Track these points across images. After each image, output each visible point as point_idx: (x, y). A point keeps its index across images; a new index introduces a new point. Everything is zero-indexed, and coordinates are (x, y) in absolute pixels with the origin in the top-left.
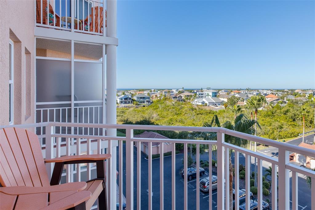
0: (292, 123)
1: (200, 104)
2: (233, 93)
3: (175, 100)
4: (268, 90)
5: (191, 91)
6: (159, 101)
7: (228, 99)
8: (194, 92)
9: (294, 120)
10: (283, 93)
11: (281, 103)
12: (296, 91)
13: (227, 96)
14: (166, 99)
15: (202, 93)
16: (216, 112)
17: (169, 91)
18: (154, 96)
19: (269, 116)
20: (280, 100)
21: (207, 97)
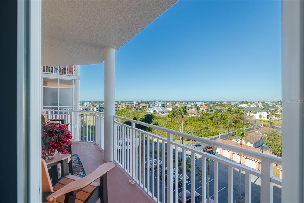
0: (216, 126)
1: (153, 112)
2: (176, 104)
3: (135, 109)
4: (203, 102)
5: (146, 103)
6: (123, 110)
7: (173, 108)
8: (149, 104)
9: (218, 124)
10: (214, 104)
11: (210, 112)
12: (224, 103)
13: (172, 106)
14: (128, 108)
15: (154, 104)
16: (163, 118)
17: (131, 103)
18: (120, 107)
19: (200, 120)
20: (209, 110)
21: (158, 107)
